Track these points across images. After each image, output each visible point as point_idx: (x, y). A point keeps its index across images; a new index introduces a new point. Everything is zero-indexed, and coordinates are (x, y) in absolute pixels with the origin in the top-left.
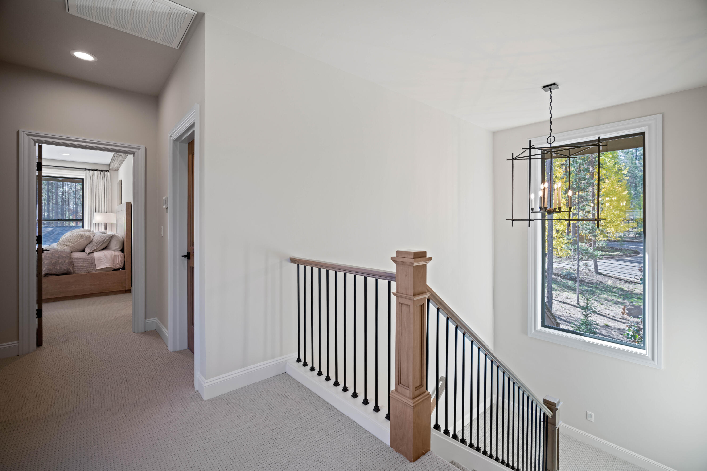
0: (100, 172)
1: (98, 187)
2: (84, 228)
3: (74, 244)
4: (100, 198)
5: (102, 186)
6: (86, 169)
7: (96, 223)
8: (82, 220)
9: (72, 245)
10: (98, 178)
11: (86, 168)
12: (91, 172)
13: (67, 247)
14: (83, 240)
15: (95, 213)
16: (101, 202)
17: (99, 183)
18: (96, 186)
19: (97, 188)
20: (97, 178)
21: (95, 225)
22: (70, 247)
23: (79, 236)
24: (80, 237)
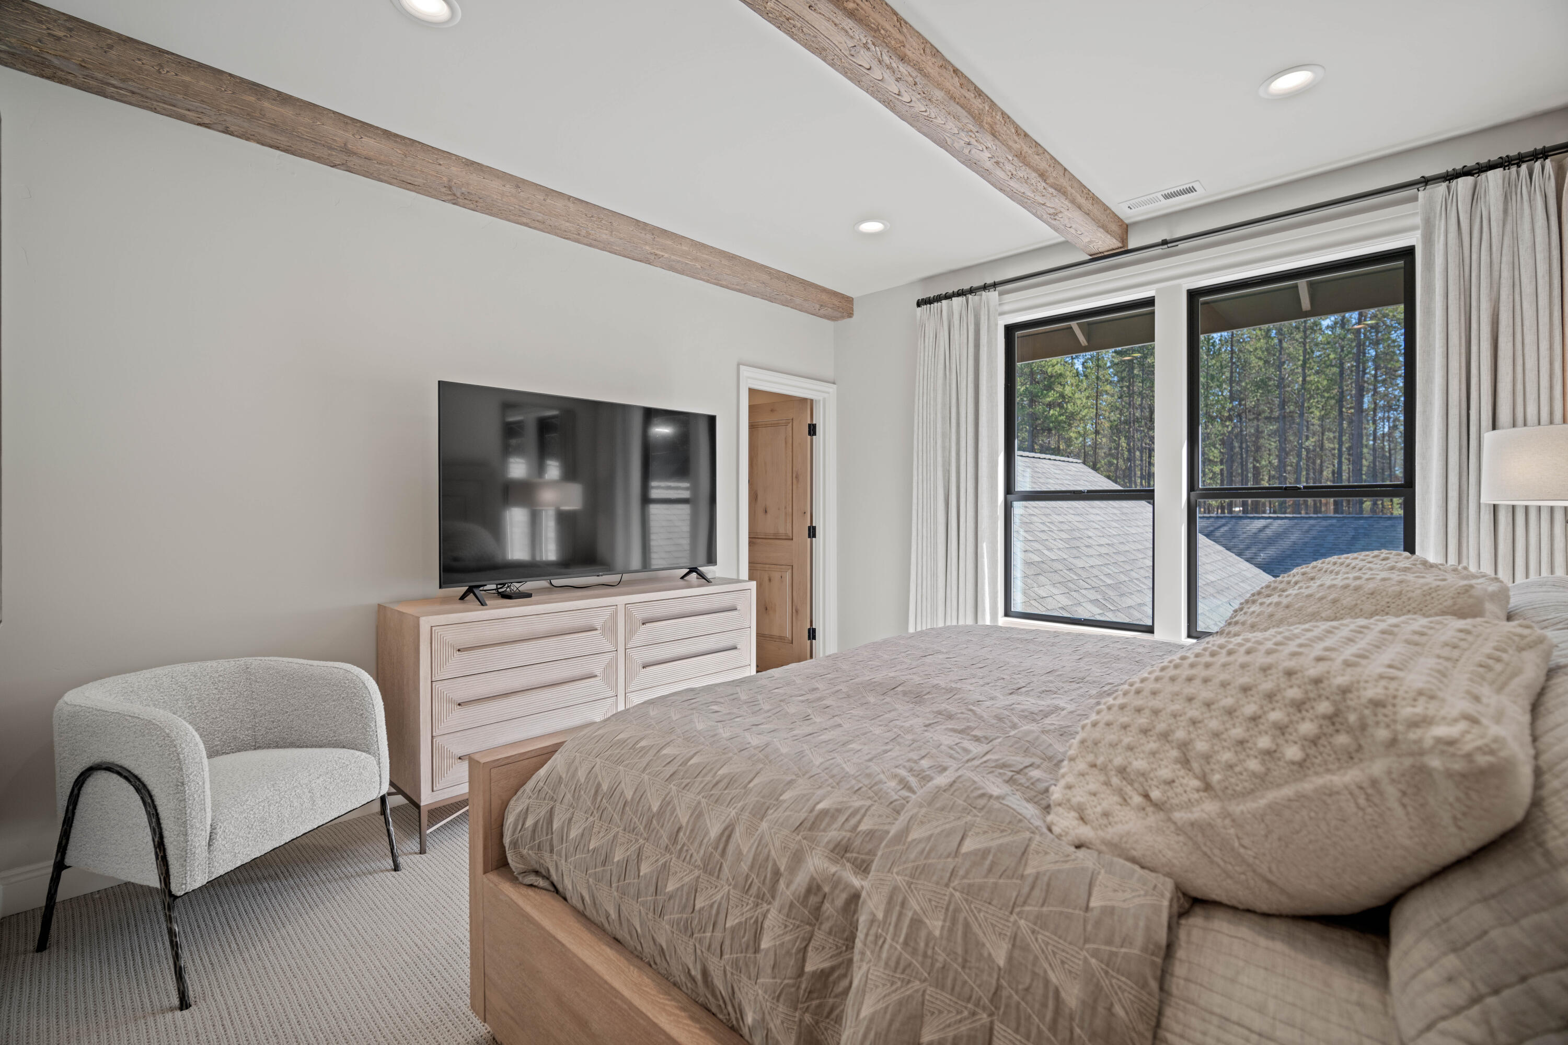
0: (1524, 167)
1: (1515, 266)
2: (1417, 552)
3: (1238, 808)
4: (1530, 338)
5: (1541, 256)
6: (1426, 181)
7: (1495, 507)
8: (1407, 489)
9: (1209, 808)
10: (1512, 210)
11: (1428, 173)
12: (1463, 184)
13: (1153, 819)
14: (1351, 776)
15: (1489, 437)
16: (1531, 363)
17: (1516, 239)
18: (1496, 267)
19: (1506, 274)
20: (1505, 211)
21: (1486, 517)
22: (1179, 830)
23: (1299, 705)
24: (1307, 728)
